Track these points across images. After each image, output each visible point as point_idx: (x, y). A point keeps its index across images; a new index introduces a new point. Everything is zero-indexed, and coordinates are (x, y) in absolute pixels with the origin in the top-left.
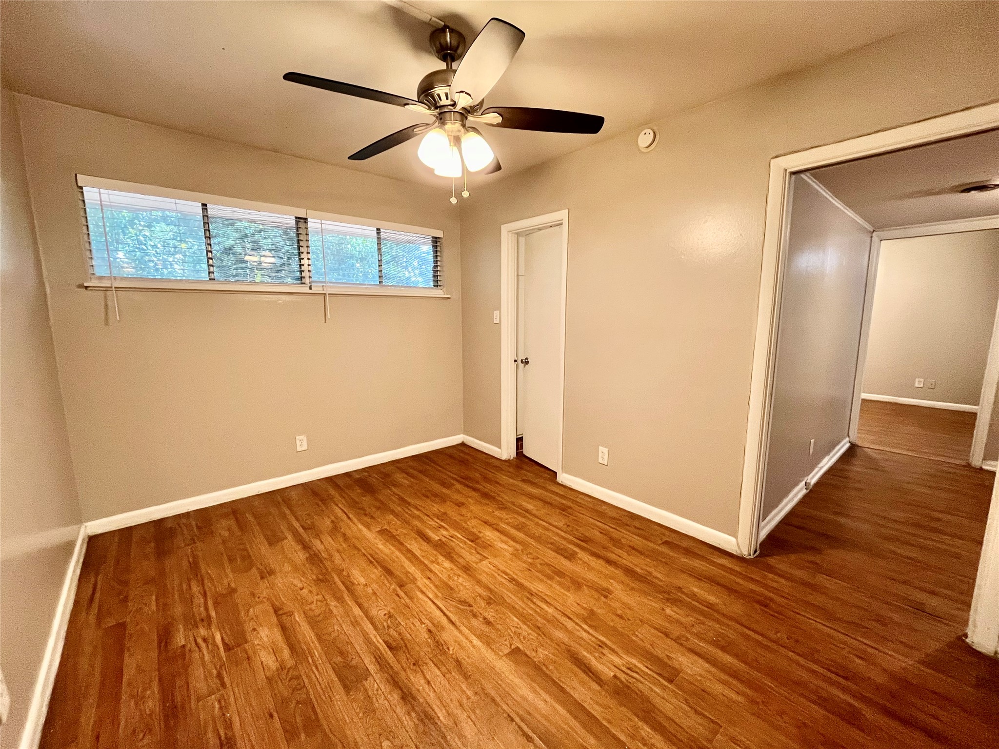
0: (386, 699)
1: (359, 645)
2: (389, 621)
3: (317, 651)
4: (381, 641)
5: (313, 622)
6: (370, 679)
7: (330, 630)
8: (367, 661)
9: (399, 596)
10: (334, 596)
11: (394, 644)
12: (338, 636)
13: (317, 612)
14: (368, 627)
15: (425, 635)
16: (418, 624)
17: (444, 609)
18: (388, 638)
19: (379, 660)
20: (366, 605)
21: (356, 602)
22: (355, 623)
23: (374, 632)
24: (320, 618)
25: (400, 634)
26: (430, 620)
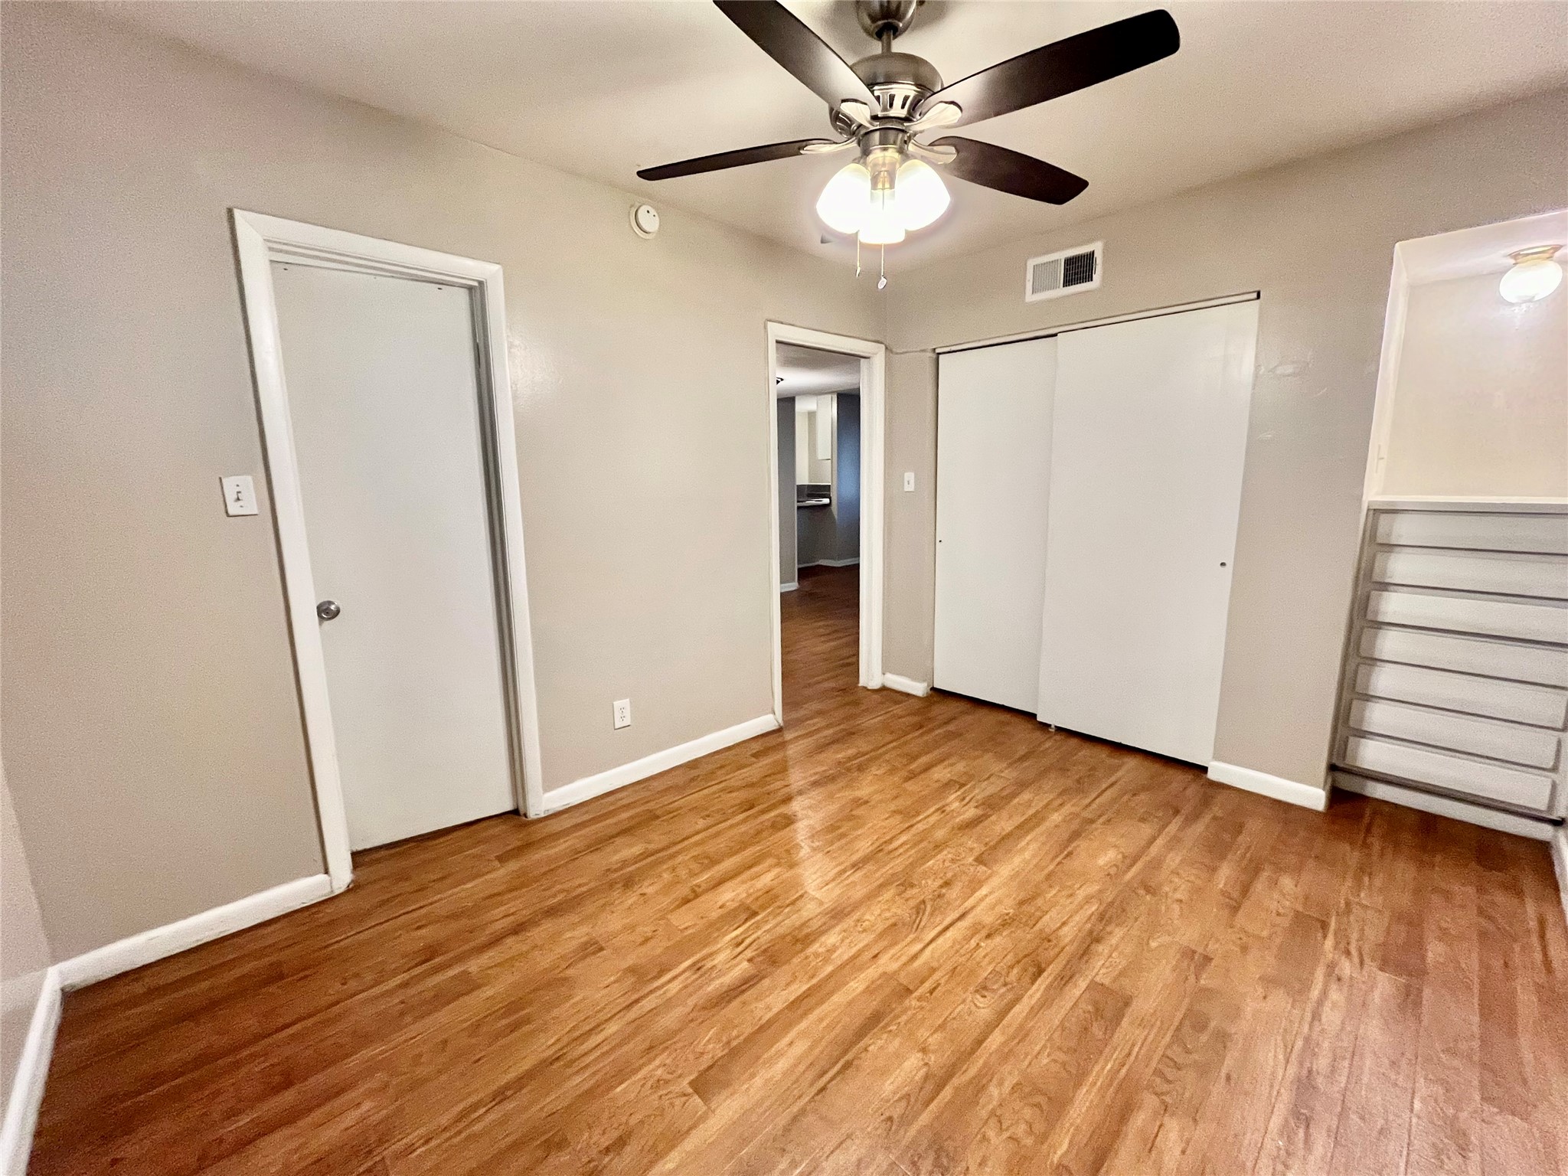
0: (1110, 956)
1: (1056, 1014)
2: (995, 987)
3: (1102, 1070)
4: (1035, 987)
5: (1055, 1106)
6: (1097, 979)
7: (1055, 1068)
8: (1077, 992)
9: (935, 989)
10: (974, 1102)
11: (1032, 970)
12: (1060, 1049)
13: (1028, 1113)
14: (1020, 1010)
15: (997, 940)
16: (981, 952)
17: (939, 928)
18: (1027, 979)
19: (1065, 979)
20: (975, 1034)
21: (973, 1051)
22: (1022, 1034)
23: (1025, 999)
24: (1040, 1099)
25: (1012, 967)
26: (968, 939)
